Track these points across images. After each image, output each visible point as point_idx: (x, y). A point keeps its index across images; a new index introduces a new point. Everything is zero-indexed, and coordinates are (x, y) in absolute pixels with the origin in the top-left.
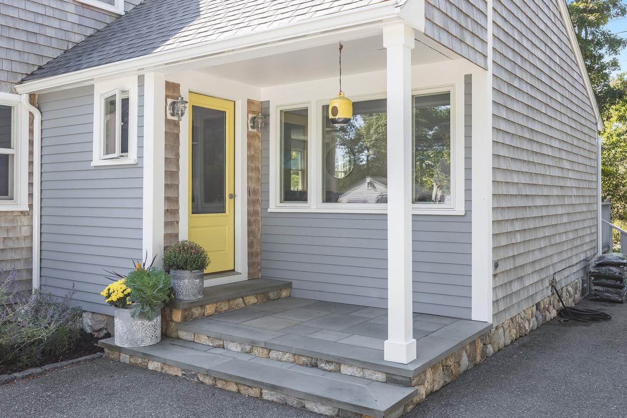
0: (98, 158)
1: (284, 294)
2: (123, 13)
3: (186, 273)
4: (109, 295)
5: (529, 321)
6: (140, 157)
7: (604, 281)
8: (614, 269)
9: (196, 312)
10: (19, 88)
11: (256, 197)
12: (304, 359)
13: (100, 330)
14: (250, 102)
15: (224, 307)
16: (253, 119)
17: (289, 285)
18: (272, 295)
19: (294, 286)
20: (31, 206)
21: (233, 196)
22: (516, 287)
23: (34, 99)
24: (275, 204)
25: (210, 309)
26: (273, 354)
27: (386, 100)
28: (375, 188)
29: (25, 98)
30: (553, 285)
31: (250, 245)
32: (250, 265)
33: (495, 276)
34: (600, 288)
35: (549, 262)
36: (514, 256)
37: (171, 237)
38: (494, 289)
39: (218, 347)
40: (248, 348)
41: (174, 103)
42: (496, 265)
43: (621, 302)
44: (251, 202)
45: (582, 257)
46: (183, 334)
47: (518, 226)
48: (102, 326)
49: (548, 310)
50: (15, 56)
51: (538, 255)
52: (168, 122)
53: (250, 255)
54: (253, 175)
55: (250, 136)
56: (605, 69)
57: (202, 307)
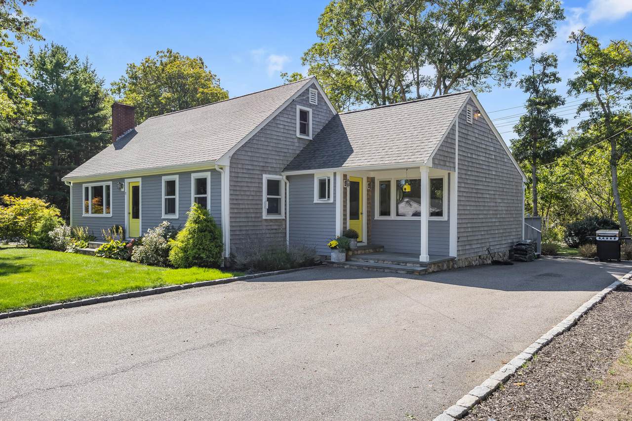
0: (316, 199)
1: (382, 250)
2: (312, 139)
3: (352, 239)
4: (331, 245)
5: (475, 261)
6: (335, 200)
7: (519, 252)
8: (523, 247)
9: (356, 252)
10: (283, 173)
11: (370, 213)
12: (395, 263)
13: (318, 260)
14: (368, 178)
15: (363, 252)
16: (369, 184)
17: (383, 247)
18: (377, 250)
19: (385, 247)
20: (286, 217)
21: (362, 214)
22: (468, 247)
23: (288, 178)
24: (377, 216)
25: (359, 252)
26: (385, 262)
27: (420, 180)
28: (411, 205)
29: (285, 177)
30: (488, 250)
31: (368, 232)
32: (368, 239)
33: (458, 242)
34: (517, 255)
35: (487, 241)
36: (467, 236)
37: (345, 228)
38: (458, 246)
39: (366, 262)
40: (377, 261)
41: (346, 182)
42: (458, 238)
43: (526, 261)
44: (368, 216)
45: (509, 241)
46: (352, 259)
47: (469, 225)
48: (319, 259)
49: (486, 259)
50: (281, 162)
51: (480, 237)
52: (344, 188)
53: (368, 236)
54: (369, 205)
55: (368, 191)
56: (555, 136)
57: (357, 251)
